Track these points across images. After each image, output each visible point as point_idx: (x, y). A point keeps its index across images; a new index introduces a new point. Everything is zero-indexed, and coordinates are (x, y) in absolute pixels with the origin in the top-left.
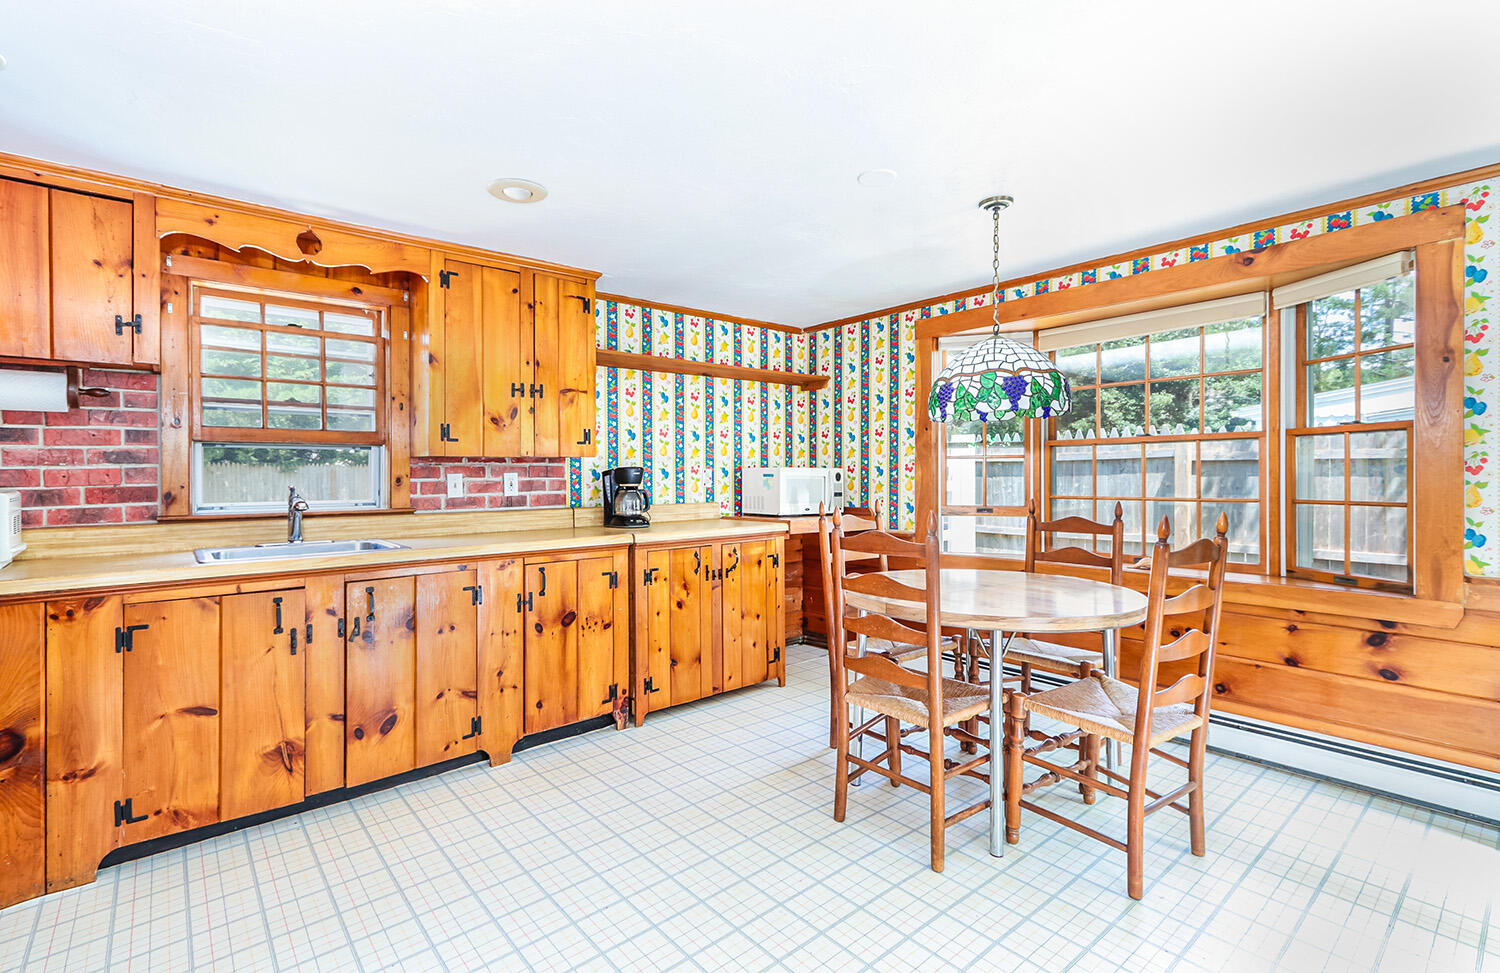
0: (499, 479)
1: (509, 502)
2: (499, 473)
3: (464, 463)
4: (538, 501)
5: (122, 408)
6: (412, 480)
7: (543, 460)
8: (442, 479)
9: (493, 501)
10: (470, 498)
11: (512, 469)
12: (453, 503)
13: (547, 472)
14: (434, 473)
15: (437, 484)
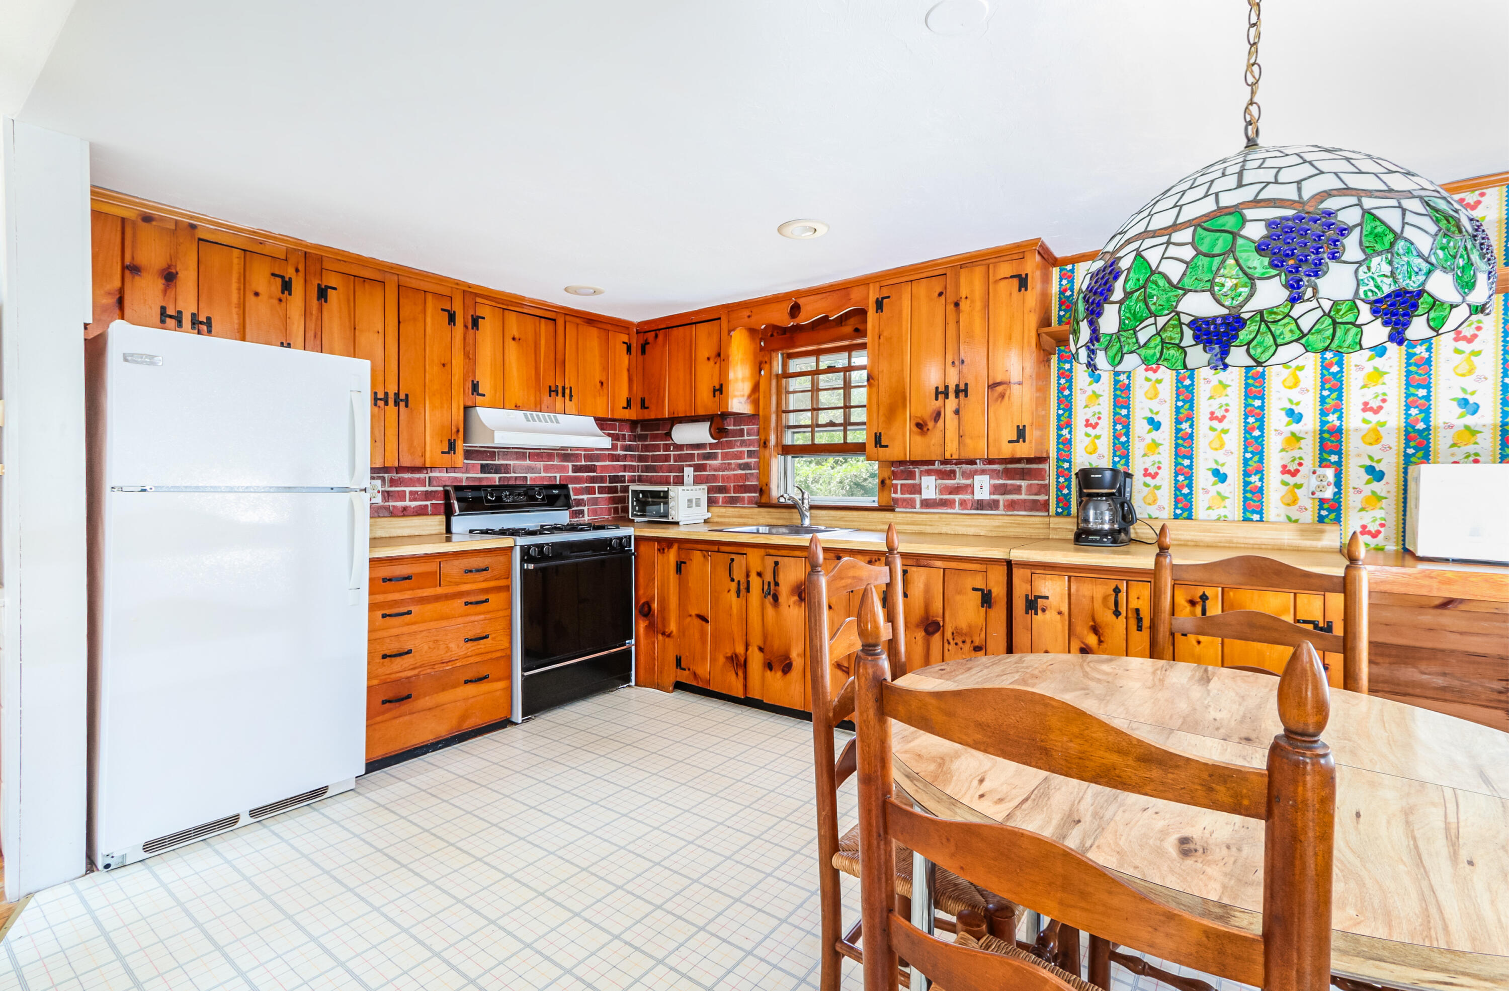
0: (968, 482)
1: (980, 505)
2: (971, 475)
3: (937, 466)
4: (1012, 506)
5: (746, 438)
6: (894, 482)
7: (1019, 460)
8: (917, 481)
9: (963, 503)
10: (941, 500)
11: (983, 472)
12: (926, 504)
13: (1023, 474)
14: (911, 476)
15: (913, 485)
